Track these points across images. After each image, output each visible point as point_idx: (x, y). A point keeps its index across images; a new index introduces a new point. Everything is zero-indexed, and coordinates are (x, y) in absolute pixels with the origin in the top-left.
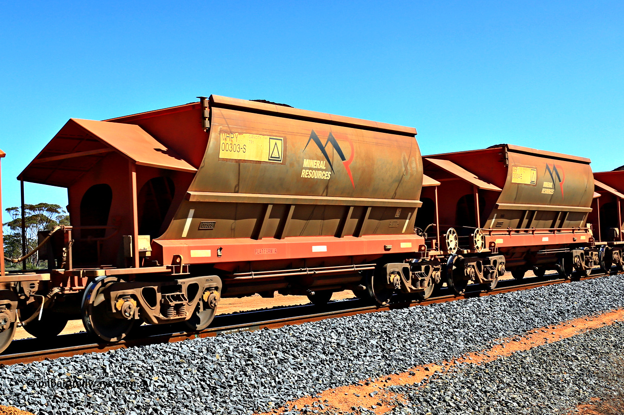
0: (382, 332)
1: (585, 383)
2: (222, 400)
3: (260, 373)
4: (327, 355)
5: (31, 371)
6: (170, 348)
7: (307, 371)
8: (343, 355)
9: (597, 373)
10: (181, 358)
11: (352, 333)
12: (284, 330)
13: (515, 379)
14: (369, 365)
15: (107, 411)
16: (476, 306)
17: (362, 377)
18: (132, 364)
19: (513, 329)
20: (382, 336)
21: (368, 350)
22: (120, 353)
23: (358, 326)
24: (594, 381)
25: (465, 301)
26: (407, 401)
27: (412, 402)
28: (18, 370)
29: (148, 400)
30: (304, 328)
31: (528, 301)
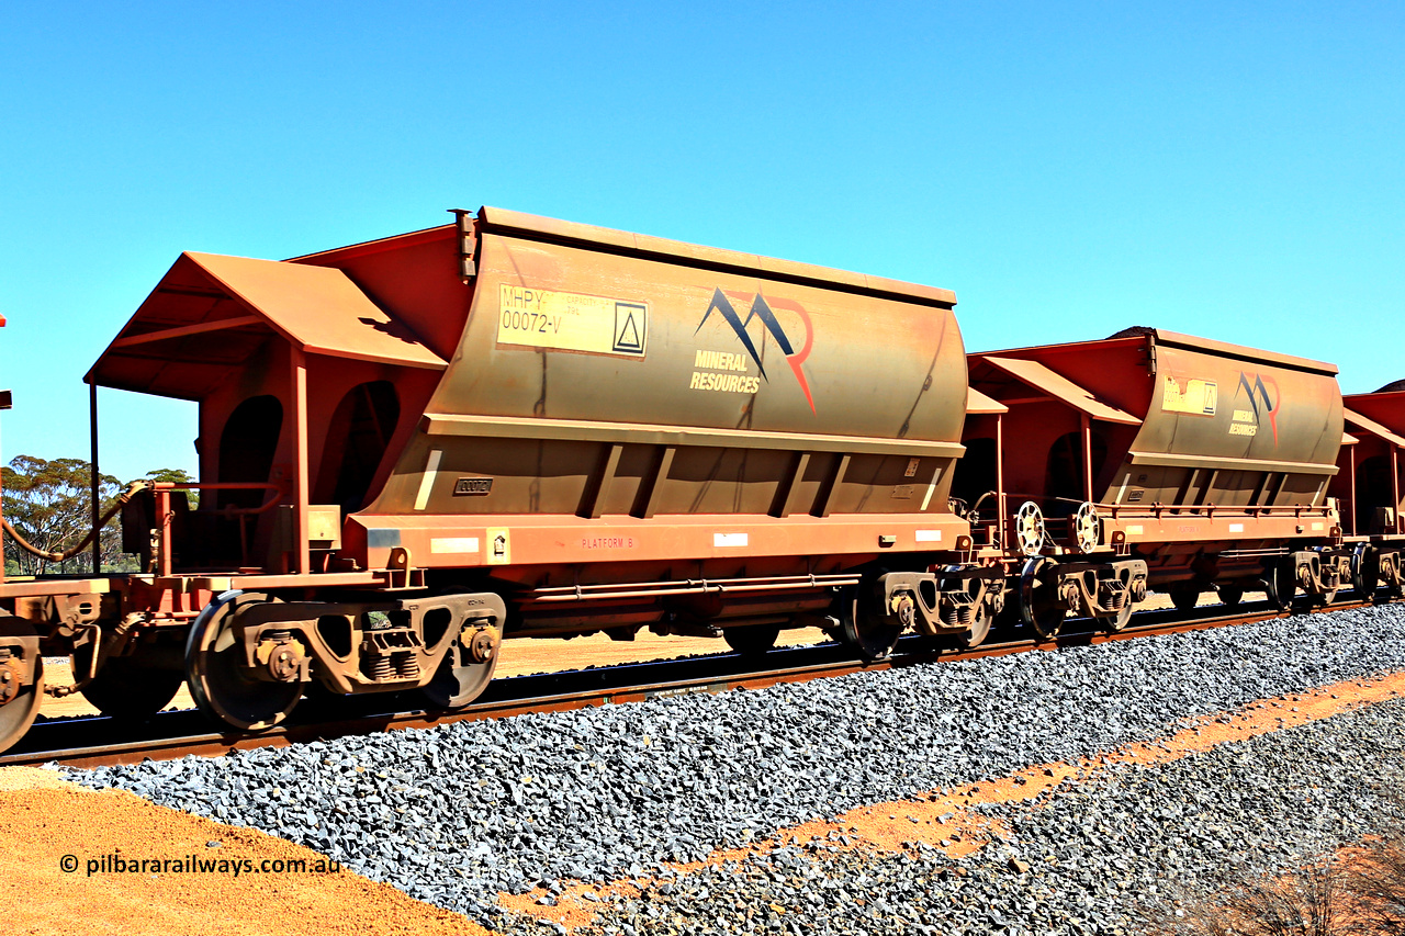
0: (963, 699)
1: (1354, 806)
2: (654, 823)
3: (728, 774)
4: (857, 742)
5: (288, 761)
6: (555, 723)
7: (817, 772)
8: (887, 741)
9: (1378, 789)
10: (576, 742)
11: (907, 700)
12: (775, 692)
13: (1217, 796)
14: (938, 763)
15: (433, 840)
16: (1147, 654)
17: (923, 785)
18: (483, 752)
19: (1217, 700)
20: (963, 707)
21: (937, 734)
22: (459, 730)
23: (918, 688)
24: (1371, 804)
25: (1126, 644)
26: (1009, 832)
27: (1018, 834)
28: (264, 760)
29: (511, 821)
30: (814, 689)
31: (1247, 647)
